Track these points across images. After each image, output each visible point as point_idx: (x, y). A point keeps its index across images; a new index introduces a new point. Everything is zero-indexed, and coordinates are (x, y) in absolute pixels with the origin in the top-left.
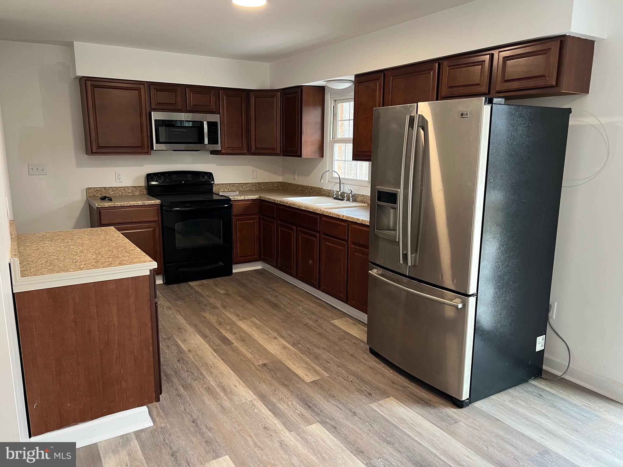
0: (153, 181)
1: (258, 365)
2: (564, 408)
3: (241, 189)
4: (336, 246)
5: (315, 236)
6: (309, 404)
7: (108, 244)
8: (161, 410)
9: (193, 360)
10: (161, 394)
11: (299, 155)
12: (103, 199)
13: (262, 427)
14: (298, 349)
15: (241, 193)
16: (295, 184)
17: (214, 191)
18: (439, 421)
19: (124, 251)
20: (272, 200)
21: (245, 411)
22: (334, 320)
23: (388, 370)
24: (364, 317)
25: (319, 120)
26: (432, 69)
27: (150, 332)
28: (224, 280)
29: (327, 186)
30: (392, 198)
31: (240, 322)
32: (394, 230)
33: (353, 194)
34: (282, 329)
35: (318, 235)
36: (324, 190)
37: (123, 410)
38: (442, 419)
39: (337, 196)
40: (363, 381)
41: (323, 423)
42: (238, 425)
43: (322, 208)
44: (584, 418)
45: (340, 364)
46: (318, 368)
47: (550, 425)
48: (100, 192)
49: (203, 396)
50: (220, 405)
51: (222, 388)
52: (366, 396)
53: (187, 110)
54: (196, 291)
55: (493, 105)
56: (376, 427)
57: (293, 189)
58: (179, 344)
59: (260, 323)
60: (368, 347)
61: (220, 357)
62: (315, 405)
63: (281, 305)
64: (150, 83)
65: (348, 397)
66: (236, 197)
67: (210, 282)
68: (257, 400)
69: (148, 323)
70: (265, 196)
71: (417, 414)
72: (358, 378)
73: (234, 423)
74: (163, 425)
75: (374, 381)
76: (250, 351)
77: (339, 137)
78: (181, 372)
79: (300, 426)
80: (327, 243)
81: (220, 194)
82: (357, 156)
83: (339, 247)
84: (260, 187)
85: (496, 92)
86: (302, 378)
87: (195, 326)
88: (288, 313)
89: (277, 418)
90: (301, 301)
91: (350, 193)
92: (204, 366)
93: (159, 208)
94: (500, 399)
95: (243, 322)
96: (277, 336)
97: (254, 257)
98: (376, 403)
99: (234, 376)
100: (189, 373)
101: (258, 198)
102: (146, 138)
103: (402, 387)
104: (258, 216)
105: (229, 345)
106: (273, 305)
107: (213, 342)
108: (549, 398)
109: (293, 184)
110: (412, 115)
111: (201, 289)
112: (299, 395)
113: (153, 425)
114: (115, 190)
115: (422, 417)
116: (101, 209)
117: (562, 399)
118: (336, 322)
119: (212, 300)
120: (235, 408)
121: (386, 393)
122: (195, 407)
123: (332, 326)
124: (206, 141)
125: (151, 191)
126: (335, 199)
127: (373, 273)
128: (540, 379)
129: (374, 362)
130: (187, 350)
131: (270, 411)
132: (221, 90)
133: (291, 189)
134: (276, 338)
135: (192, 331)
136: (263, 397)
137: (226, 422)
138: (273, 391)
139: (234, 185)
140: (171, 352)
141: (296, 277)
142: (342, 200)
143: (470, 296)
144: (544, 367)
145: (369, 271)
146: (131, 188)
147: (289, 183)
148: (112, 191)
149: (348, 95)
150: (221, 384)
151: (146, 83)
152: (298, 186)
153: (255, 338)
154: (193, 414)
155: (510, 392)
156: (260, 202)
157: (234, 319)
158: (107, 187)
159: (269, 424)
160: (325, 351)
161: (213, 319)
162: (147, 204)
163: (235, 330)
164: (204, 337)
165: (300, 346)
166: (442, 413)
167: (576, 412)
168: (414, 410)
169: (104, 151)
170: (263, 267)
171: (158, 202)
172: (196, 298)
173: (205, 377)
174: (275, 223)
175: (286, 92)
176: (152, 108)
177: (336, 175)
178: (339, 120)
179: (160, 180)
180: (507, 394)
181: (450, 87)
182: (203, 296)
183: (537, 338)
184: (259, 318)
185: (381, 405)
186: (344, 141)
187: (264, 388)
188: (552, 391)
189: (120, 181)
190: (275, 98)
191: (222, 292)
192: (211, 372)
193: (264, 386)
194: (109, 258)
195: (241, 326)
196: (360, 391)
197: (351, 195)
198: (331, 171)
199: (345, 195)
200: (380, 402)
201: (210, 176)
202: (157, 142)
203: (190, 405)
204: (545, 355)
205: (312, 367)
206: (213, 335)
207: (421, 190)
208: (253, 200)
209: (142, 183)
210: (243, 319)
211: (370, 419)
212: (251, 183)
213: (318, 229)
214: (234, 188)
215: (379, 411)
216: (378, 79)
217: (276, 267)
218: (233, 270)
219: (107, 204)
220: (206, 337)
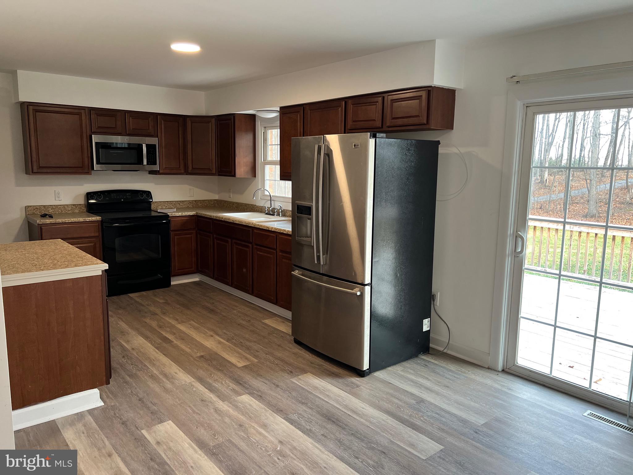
0: (93, 199)
1: (196, 357)
2: (441, 373)
3: (178, 206)
4: (266, 254)
5: (248, 247)
6: (240, 382)
7: (60, 252)
8: (110, 393)
9: (137, 356)
10: (111, 378)
11: (233, 175)
12: (44, 216)
13: (199, 400)
14: (232, 343)
15: (178, 210)
16: (230, 202)
17: (152, 208)
18: (345, 387)
19: (76, 257)
20: (208, 215)
21: (185, 390)
22: (266, 319)
23: (308, 354)
24: (288, 314)
25: (251, 144)
26: (340, 106)
27: (102, 324)
28: (163, 292)
29: (260, 203)
30: (308, 210)
31: (179, 325)
32: (310, 237)
33: (282, 209)
34: (218, 329)
35: (250, 245)
36: (258, 207)
37: (77, 392)
38: (347, 385)
39: (269, 211)
40: (286, 363)
41: (251, 394)
42: (179, 400)
43: (254, 222)
44: (455, 379)
45: (268, 352)
46: (248, 356)
47: (428, 384)
48: (40, 209)
49: (147, 382)
50: (163, 387)
51: (164, 375)
52: (288, 374)
53: (126, 134)
54: (136, 302)
55: (377, 139)
56: (294, 394)
57: (228, 206)
58: (123, 344)
59: (198, 325)
60: (293, 338)
61: (161, 352)
62: (245, 383)
63: (217, 310)
64: (91, 109)
65: (273, 375)
66: (173, 213)
67: (150, 293)
68: (196, 382)
69: (100, 315)
70: (202, 213)
71: (328, 383)
72: (282, 361)
73: (175, 399)
74: (113, 404)
75: (296, 363)
76: (189, 346)
77: (270, 159)
78: (126, 365)
79: (232, 397)
80: (258, 252)
81: (159, 211)
82: (284, 177)
83: (269, 255)
84: (196, 204)
85: (387, 127)
86: (235, 364)
87: (137, 330)
88: (224, 316)
89: (213, 393)
90: (236, 306)
91: (280, 209)
92: (147, 360)
93: (100, 224)
94: (395, 369)
95: (182, 325)
96: (213, 335)
97: (191, 269)
98: (295, 378)
99: (174, 365)
100: (133, 365)
101: (195, 214)
102: (86, 160)
103: (318, 365)
104: (195, 231)
105: (169, 343)
106: (210, 310)
107: (155, 342)
108: (432, 367)
109: (228, 201)
110: (320, 144)
111: (141, 299)
112: (232, 376)
113: (104, 404)
114: (55, 208)
115: (332, 384)
116: (43, 225)
117: (442, 367)
118: (267, 321)
119: (152, 308)
120: (177, 389)
121: (304, 371)
122: (140, 389)
123: (263, 325)
124: (145, 162)
125: (91, 209)
126: (267, 214)
127: (295, 273)
128: (429, 354)
129: (297, 350)
130: (131, 349)
131: (206, 388)
132: (159, 115)
133: (227, 206)
134: (212, 336)
135: (134, 333)
136: (201, 380)
137: (169, 399)
138: (209, 375)
139: (171, 202)
140: (116, 351)
141: (232, 285)
142: (273, 215)
143: (366, 285)
144: (431, 345)
145: (292, 272)
146: (71, 206)
147: (225, 201)
148: (52, 209)
149: (276, 123)
150: (163, 372)
151: (87, 108)
152: (233, 203)
153: (193, 337)
154: (139, 395)
155: (403, 365)
156: (197, 218)
157: (173, 323)
158: (46, 205)
159: (206, 398)
160: (256, 344)
161: (154, 324)
162: (88, 220)
163: (175, 331)
164: (146, 338)
165: (234, 341)
166: (347, 381)
167: (450, 375)
168: (326, 380)
169: (45, 170)
170: (200, 280)
171: (98, 218)
172: (137, 307)
173: (148, 368)
174: (212, 237)
175: (220, 118)
176: (93, 131)
177: (267, 193)
178: (269, 144)
179: (100, 198)
180: (401, 366)
181: (354, 121)
182: (143, 305)
183: (424, 320)
184: (196, 321)
185: (300, 379)
186: (272, 163)
187: (201, 373)
188: (436, 362)
189: (60, 199)
190: (210, 123)
191: (161, 301)
192: (154, 364)
193: (201, 372)
194: (64, 262)
195: (180, 328)
196: (283, 370)
197: (280, 211)
198: (262, 189)
199: (276, 211)
200: (299, 377)
201: (148, 195)
202: (98, 163)
203: (136, 388)
204: (432, 335)
205: (244, 356)
206: (154, 336)
207: (329, 204)
208: (189, 216)
209: (82, 201)
210: (182, 322)
211: (290, 389)
212: (188, 201)
213: (251, 241)
214: (172, 206)
215: (298, 383)
216: (299, 112)
217: (213, 278)
218: (171, 282)
219: (48, 221)
220: (147, 338)
